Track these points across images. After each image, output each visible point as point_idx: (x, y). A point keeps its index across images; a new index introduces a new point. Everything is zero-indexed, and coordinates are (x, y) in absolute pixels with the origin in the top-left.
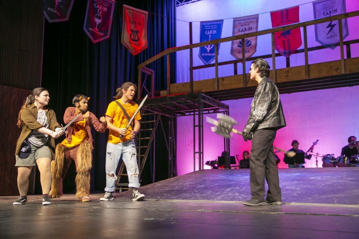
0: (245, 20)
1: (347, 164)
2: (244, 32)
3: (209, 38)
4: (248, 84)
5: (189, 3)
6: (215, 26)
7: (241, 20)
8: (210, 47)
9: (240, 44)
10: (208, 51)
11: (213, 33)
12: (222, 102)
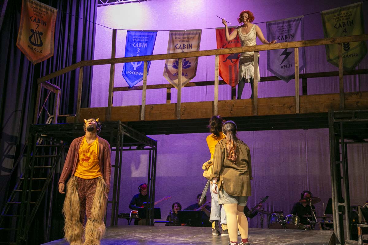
0: (184, 34)
1: (298, 225)
2: (182, 50)
3: (137, 52)
4: (183, 116)
5: (114, 4)
6: (146, 37)
7: (180, 34)
8: (137, 64)
9: (176, 65)
10: (135, 69)
11: (143, 47)
12: (148, 136)
